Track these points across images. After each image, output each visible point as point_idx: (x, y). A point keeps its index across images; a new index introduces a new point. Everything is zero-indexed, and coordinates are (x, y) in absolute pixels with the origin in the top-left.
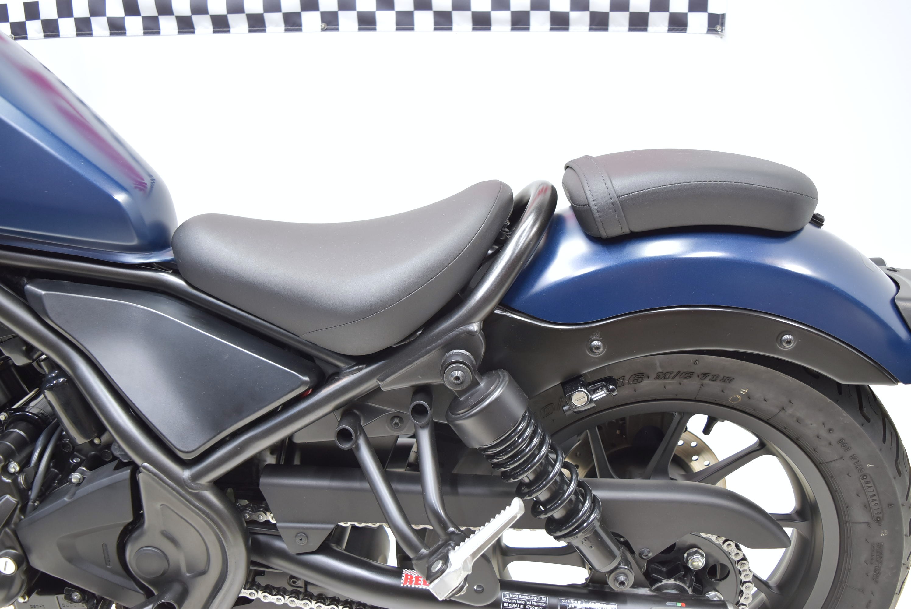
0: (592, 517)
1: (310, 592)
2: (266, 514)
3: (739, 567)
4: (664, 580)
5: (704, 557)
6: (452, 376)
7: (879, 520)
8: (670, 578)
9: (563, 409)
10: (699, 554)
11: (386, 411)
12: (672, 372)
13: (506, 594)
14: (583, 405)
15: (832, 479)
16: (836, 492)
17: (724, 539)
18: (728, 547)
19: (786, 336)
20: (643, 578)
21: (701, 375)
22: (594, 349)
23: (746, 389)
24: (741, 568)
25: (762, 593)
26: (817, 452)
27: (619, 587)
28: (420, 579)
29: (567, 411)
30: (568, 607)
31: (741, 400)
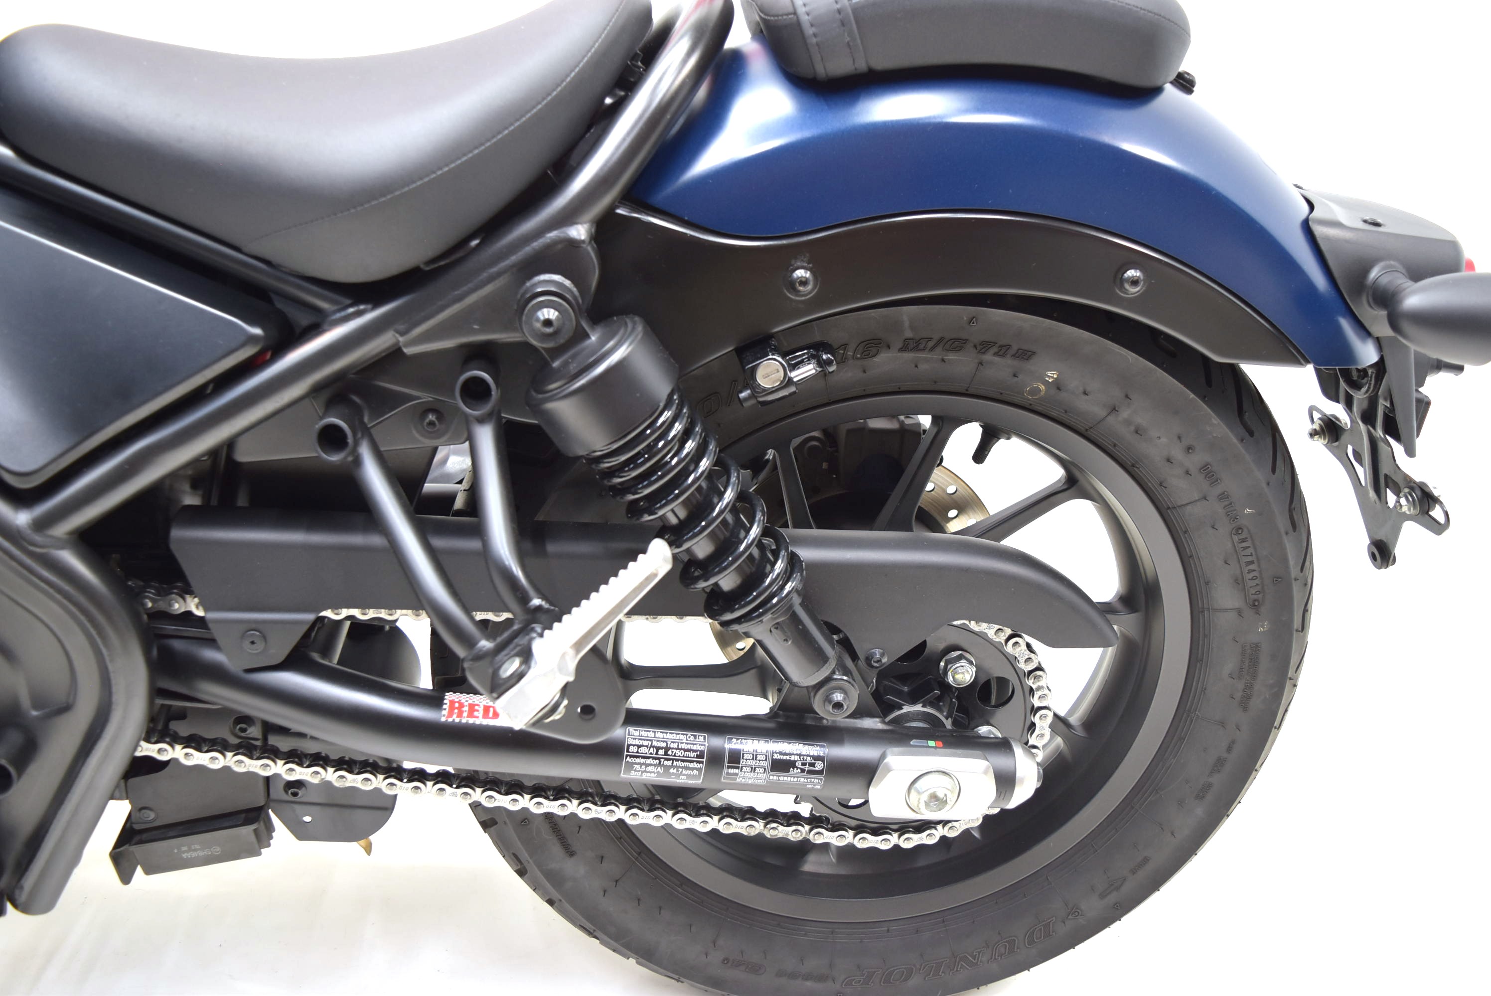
0: (788, 588)
1: (273, 746)
2: (184, 599)
3: (1030, 682)
4: (906, 706)
5: (973, 664)
6: (538, 320)
7: (1256, 604)
8: (917, 701)
9: (739, 397)
10: (967, 661)
11: (411, 398)
12: (930, 339)
13: (634, 731)
14: (777, 386)
15: (1186, 535)
16: (1191, 559)
17: (1009, 632)
18: (1015, 647)
19: (1131, 272)
20: (871, 701)
21: (980, 344)
22: (797, 284)
23: (1055, 372)
24: (1033, 683)
25: (1057, 736)
26: (1163, 486)
27: (833, 712)
28: (477, 708)
29: (746, 399)
30: (743, 751)
31: (1045, 392)
